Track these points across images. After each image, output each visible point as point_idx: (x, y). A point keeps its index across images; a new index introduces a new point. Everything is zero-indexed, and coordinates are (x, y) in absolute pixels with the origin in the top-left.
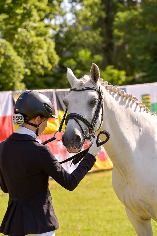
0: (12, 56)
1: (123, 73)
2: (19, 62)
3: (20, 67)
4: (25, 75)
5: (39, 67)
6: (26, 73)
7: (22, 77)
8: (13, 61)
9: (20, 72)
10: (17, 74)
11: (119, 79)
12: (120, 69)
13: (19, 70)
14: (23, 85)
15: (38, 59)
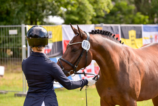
0: (85, 4)
1: (147, 17)
2: (90, 8)
3: (90, 11)
4: (93, 16)
5: (102, 11)
6: (94, 15)
7: (91, 18)
8: (86, 7)
9: (90, 14)
10: (88, 16)
11: (144, 20)
12: (145, 14)
13: (89, 13)
14: (91, 22)
15: (101, 6)
